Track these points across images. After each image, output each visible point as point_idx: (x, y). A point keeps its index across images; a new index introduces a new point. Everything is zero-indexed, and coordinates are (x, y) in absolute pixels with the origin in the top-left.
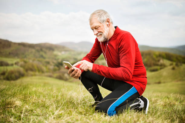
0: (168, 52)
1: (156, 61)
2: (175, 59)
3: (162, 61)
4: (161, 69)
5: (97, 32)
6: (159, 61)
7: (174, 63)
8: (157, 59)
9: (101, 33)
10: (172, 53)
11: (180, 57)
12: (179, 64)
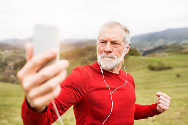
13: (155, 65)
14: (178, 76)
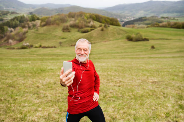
0: (97, 13)
1: (87, 22)
2: (104, 21)
3: (92, 23)
4: (91, 30)
5: (84, 53)
6: (89, 22)
7: (103, 25)
8: (88, 21)
9: (86, 55)
10: (101, 14)
11: (108, 18)
12: (107, 25)
13: (133, 36)
14: (153, 47)
